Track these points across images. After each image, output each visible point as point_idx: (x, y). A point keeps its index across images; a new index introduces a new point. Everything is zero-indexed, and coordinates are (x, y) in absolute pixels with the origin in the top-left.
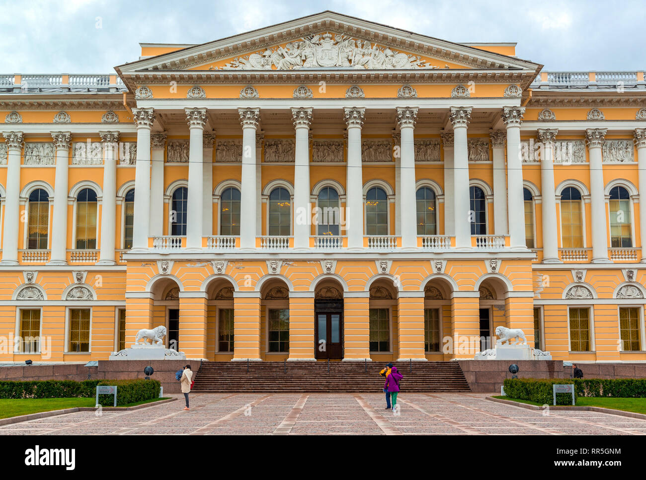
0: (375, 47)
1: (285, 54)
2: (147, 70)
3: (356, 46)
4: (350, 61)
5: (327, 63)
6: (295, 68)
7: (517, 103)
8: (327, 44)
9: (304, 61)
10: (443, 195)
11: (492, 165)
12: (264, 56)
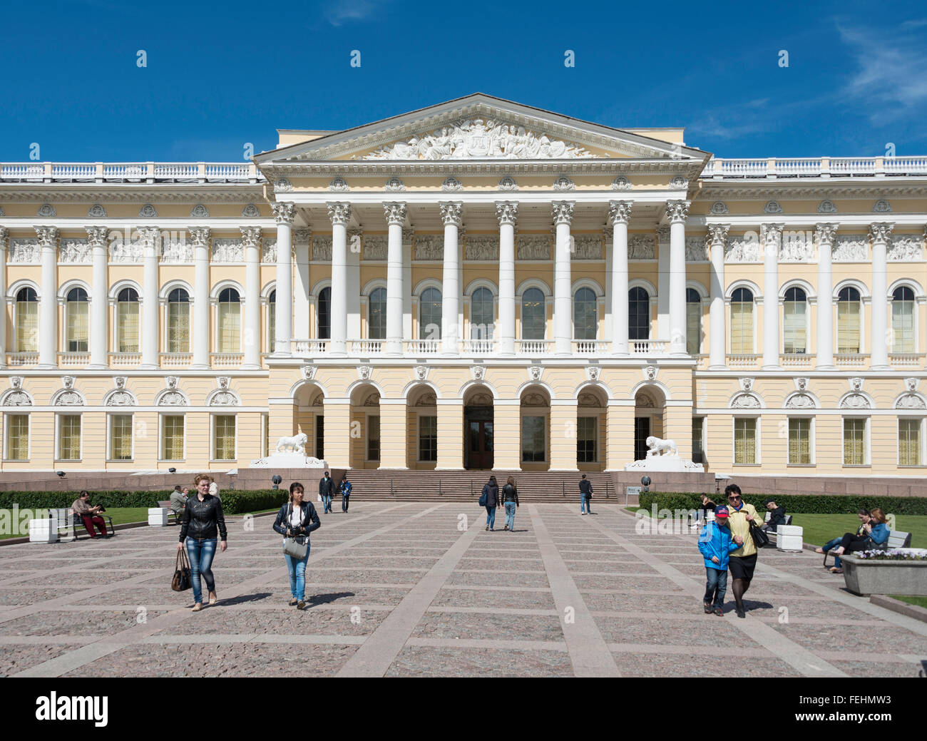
0: (529, 134)
1: (433, 142)
2: (285, 160)
3: (509, 132)
4: (503, 150)
5: (479, 154)
6: (444, 157)
7: (682, 196)
8: (478, 130)
9: (453, 150)
10: (604, 296)
11: (657, 264)
12: (411, 145)
